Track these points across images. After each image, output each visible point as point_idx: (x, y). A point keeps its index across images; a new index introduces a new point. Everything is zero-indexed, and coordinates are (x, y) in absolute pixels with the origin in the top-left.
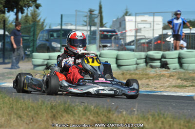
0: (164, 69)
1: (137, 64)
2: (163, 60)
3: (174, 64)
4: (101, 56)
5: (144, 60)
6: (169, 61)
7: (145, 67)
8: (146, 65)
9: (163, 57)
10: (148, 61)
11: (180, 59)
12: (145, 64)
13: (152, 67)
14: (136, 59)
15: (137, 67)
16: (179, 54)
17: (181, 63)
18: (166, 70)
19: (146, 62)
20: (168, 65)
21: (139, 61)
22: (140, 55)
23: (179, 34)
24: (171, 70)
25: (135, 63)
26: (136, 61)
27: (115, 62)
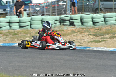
0: (72, 26)
1: (55, 24)
2: (71, 20)
3: (78, 23)
4: (32, 19)
5: (59, 21)
6: (75, 21)
7: (60, 25)
8: (61, 24)
9: (71, 19)
10: (61, 22)
11: (81, 19)
12: (59, 23)
13: (64, 25)
14: (54, 21)
15: (55, 26)
16: (81, 16)
17: (82, 22)
18: (73, 26)
19: (60, 22)
20: (74, 24)
21: (56, 22)
22: (56, 18)
23: (74, 2)
24: (76, 26)
25: (53, 23)
26: (54, 22)
27: (41, 23)
